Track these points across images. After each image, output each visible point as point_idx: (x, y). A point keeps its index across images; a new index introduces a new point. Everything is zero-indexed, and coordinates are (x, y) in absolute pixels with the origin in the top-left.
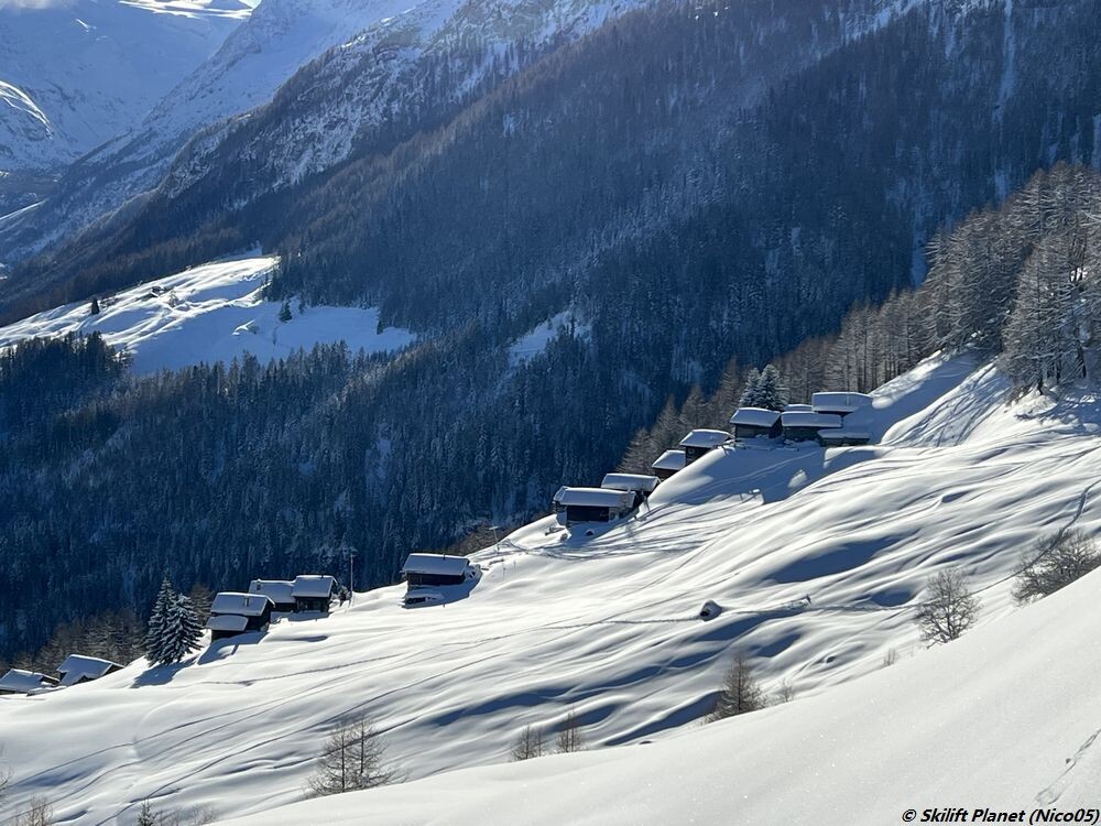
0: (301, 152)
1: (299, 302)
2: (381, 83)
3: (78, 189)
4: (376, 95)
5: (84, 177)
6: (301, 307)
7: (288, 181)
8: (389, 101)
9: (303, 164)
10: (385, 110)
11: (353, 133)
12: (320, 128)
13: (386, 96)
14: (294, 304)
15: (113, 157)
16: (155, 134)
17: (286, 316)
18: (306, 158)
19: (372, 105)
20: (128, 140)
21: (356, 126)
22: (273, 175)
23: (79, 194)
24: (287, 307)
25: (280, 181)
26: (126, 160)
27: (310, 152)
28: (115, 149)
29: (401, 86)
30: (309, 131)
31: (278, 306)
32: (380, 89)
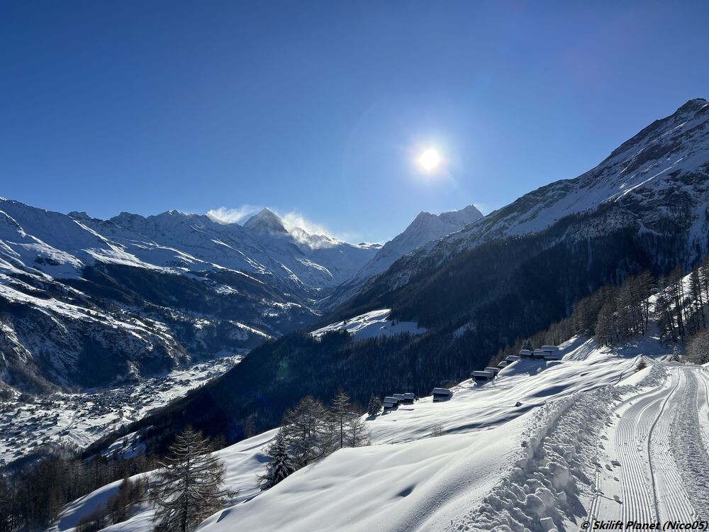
2: (416, 264)
3: (340, 292)
4: (415, 267)
5: (341, 289)
7: (393, 289)
10: (417, 271)
13: (418, 267)
14: (395, 321)
16: (359, 278)
17: (393, 324)
18: (397, 283)
19: (414, 270)
20: (352, 280)
21: (410, 275)
22: (389, 288)
26: (351, 285)
28: (348, 282)
29: (422, 264)
30: (398, 276)
31: (391, 322)
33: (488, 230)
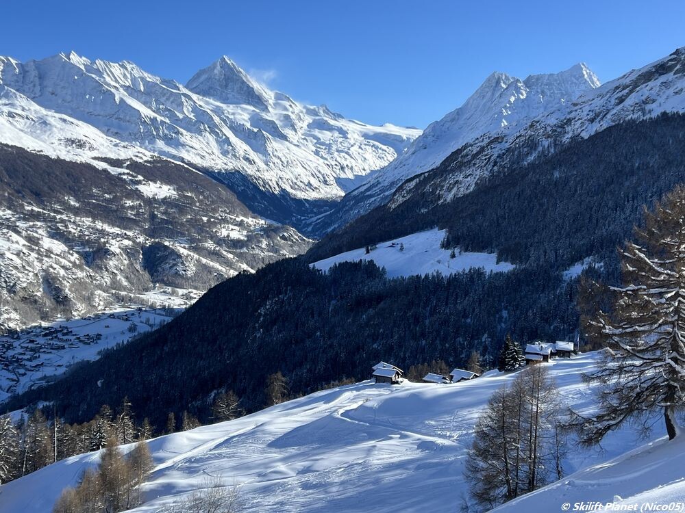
0: (452, 188)
1: (459, 250)
2: (490, 158)
3: (347, 206)
4: (487, 164)
5: (349, 201)
6: (460, 252)
7: (446, 200)
8: (494, 166)
9: (452, 193)
10: (491, 170)
11: (475, 180)
12: (461, 178)
13: (492, 164)
14: (457, 251)
15: (362, 193)
16: (380, 183)
17: (453, 256)
18: (454, 191)
19: (485, 168)
20: (369, 185)
21: (477, 177)
22: (439, 197)
23: (347, 208)
24: (454, 252)
25: (442, 201)
26: (367, 194)
27: (455, 188)
28: (363, 189)
29: (498, 160)
30: (456, 179)
31: (449, 252)
32: (488, 161)
33: (618, 104)
